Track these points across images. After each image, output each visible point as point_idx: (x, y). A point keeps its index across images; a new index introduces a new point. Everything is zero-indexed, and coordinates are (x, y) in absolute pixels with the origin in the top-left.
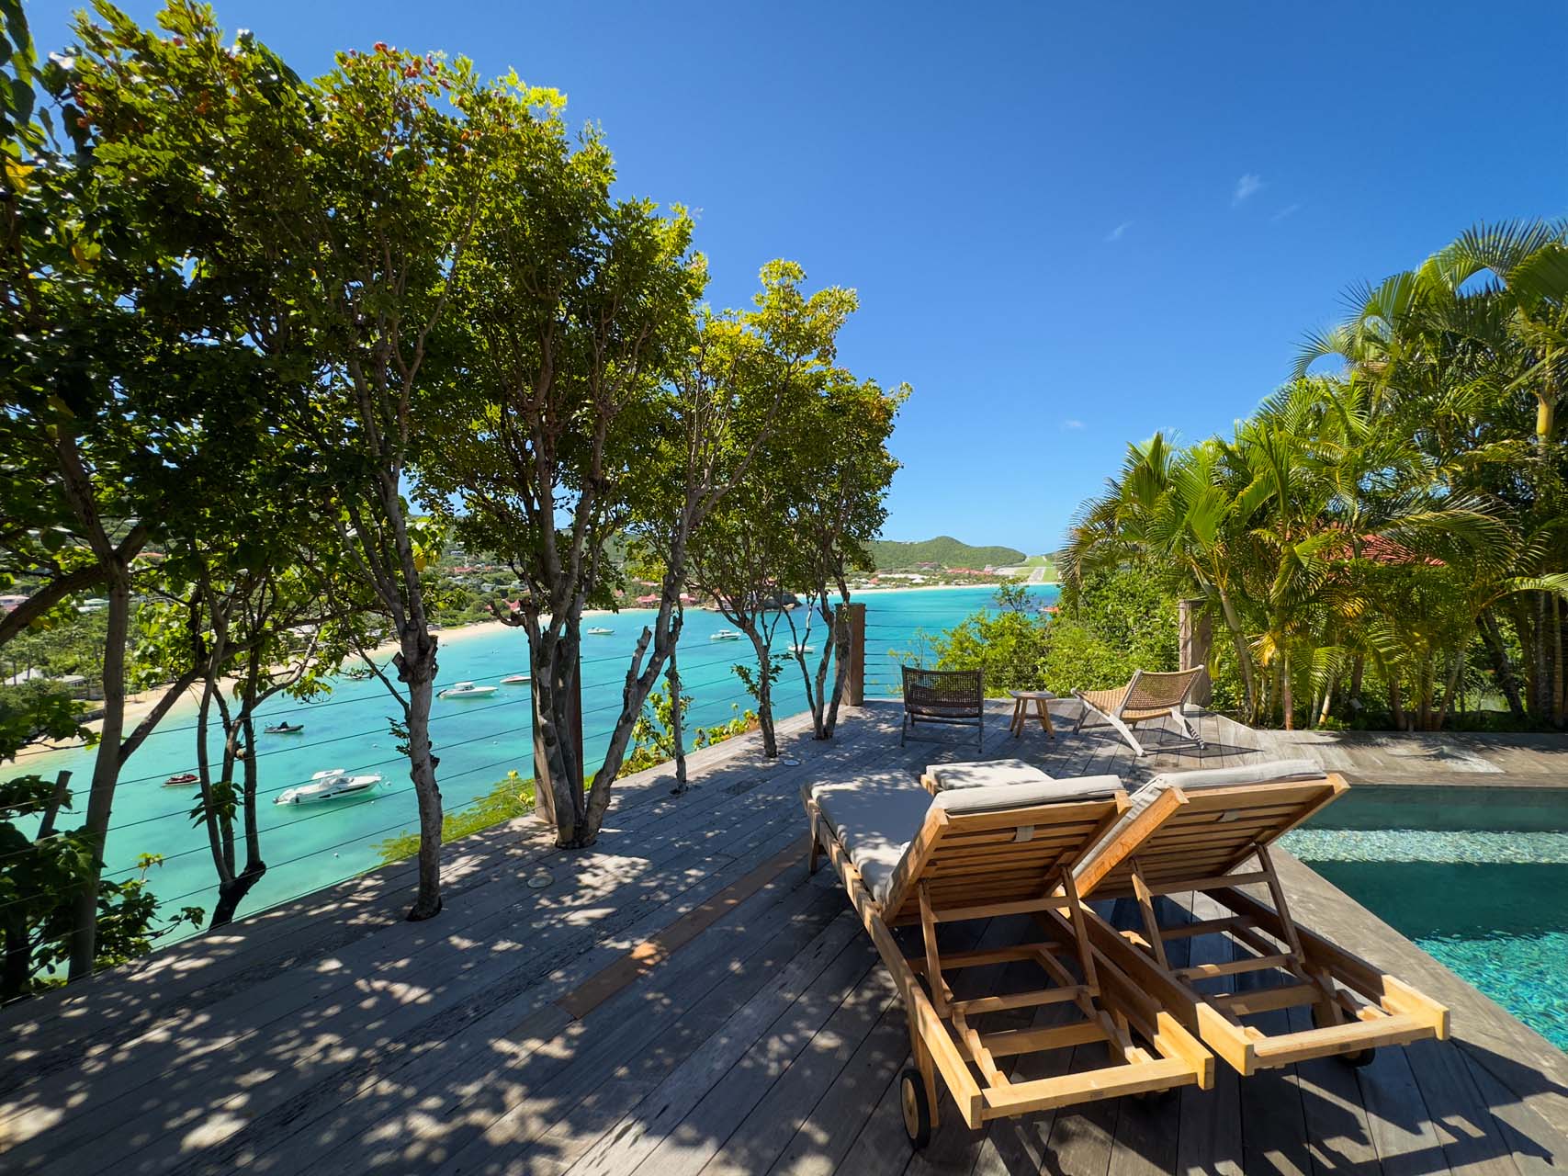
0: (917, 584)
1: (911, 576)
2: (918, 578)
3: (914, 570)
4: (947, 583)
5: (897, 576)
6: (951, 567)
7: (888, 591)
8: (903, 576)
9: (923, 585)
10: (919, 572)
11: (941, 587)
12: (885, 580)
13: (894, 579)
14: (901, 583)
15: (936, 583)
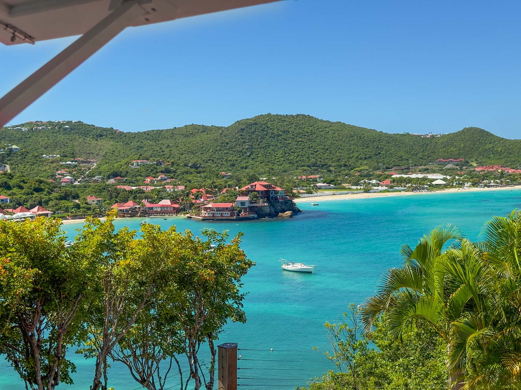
0: (438, 186)
1: (430, 176)
2: (438, 178)
3: (435, 167)
4: (474, 184)
5: (413, 176)
6: (480, 164)
7: (403, 194)
8: (420, 176)
9: (445, 186)
10: (441, 171)
11: (468, 189)
12: (400, 181)
13: (410, 180)
14: (419, 185)
15: (461, 185)
